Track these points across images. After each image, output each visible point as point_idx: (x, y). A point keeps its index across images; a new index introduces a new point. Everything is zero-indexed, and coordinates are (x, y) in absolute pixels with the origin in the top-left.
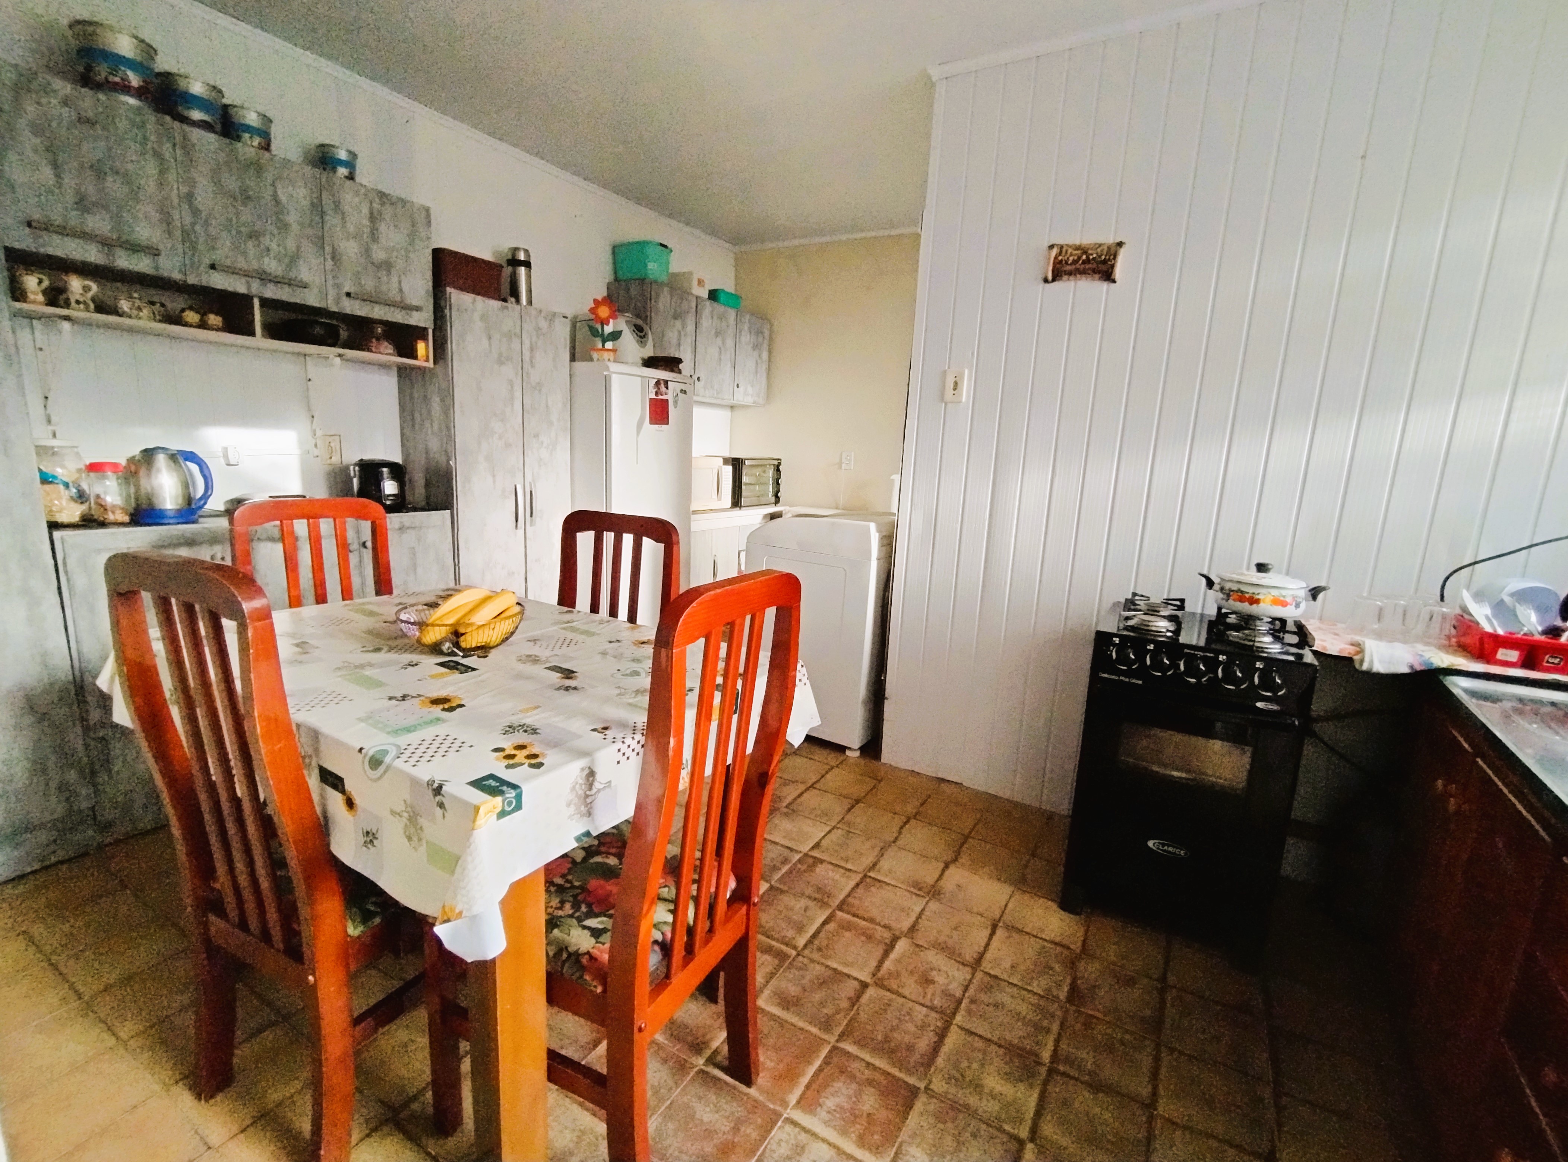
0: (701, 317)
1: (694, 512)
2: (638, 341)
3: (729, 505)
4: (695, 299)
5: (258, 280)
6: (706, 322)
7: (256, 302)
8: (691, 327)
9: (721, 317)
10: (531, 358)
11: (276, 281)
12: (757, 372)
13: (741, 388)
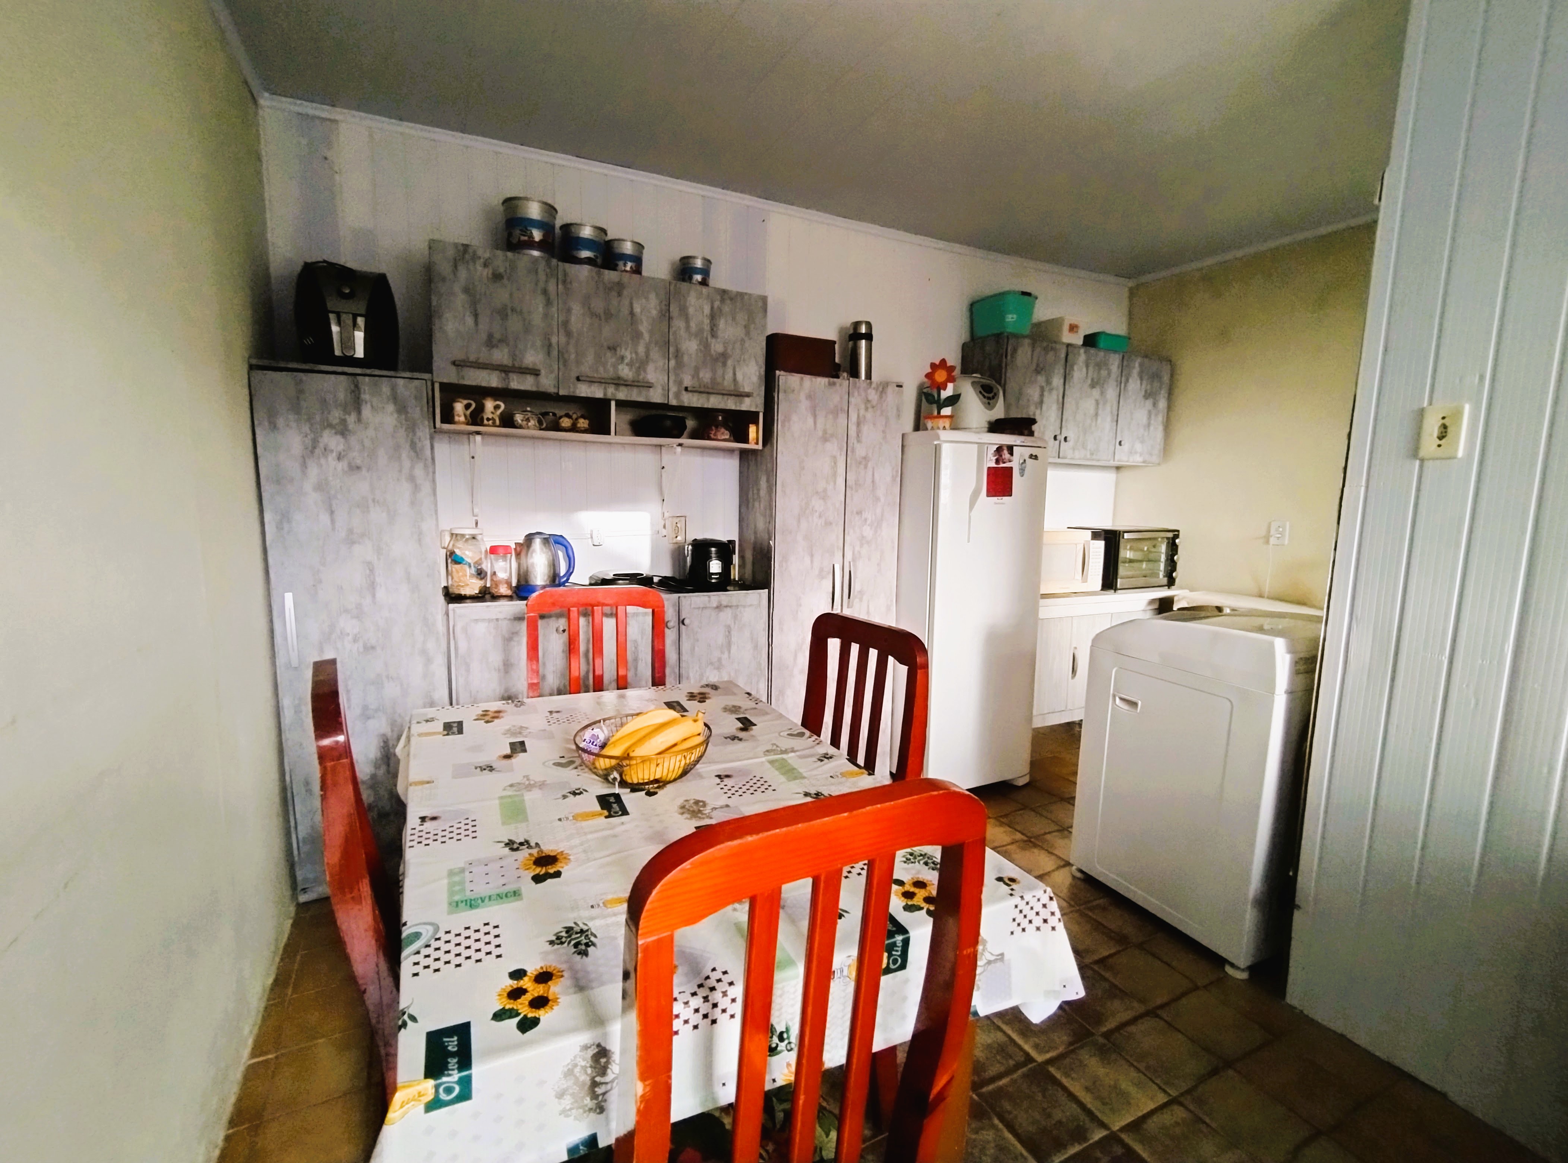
0: (1072, 367)
1: (1045, 596)
2: (984, 403)
3: (1100, 587)
4: (1065, 347)
5: (613, 386)
6: (1079, 373)
7: (613, 404)
8: (1057, 381)
9: (1099, 366)
10: (858, 433)
11: (627, 384)
12: (1149, 425)
13: (1126, 446)
